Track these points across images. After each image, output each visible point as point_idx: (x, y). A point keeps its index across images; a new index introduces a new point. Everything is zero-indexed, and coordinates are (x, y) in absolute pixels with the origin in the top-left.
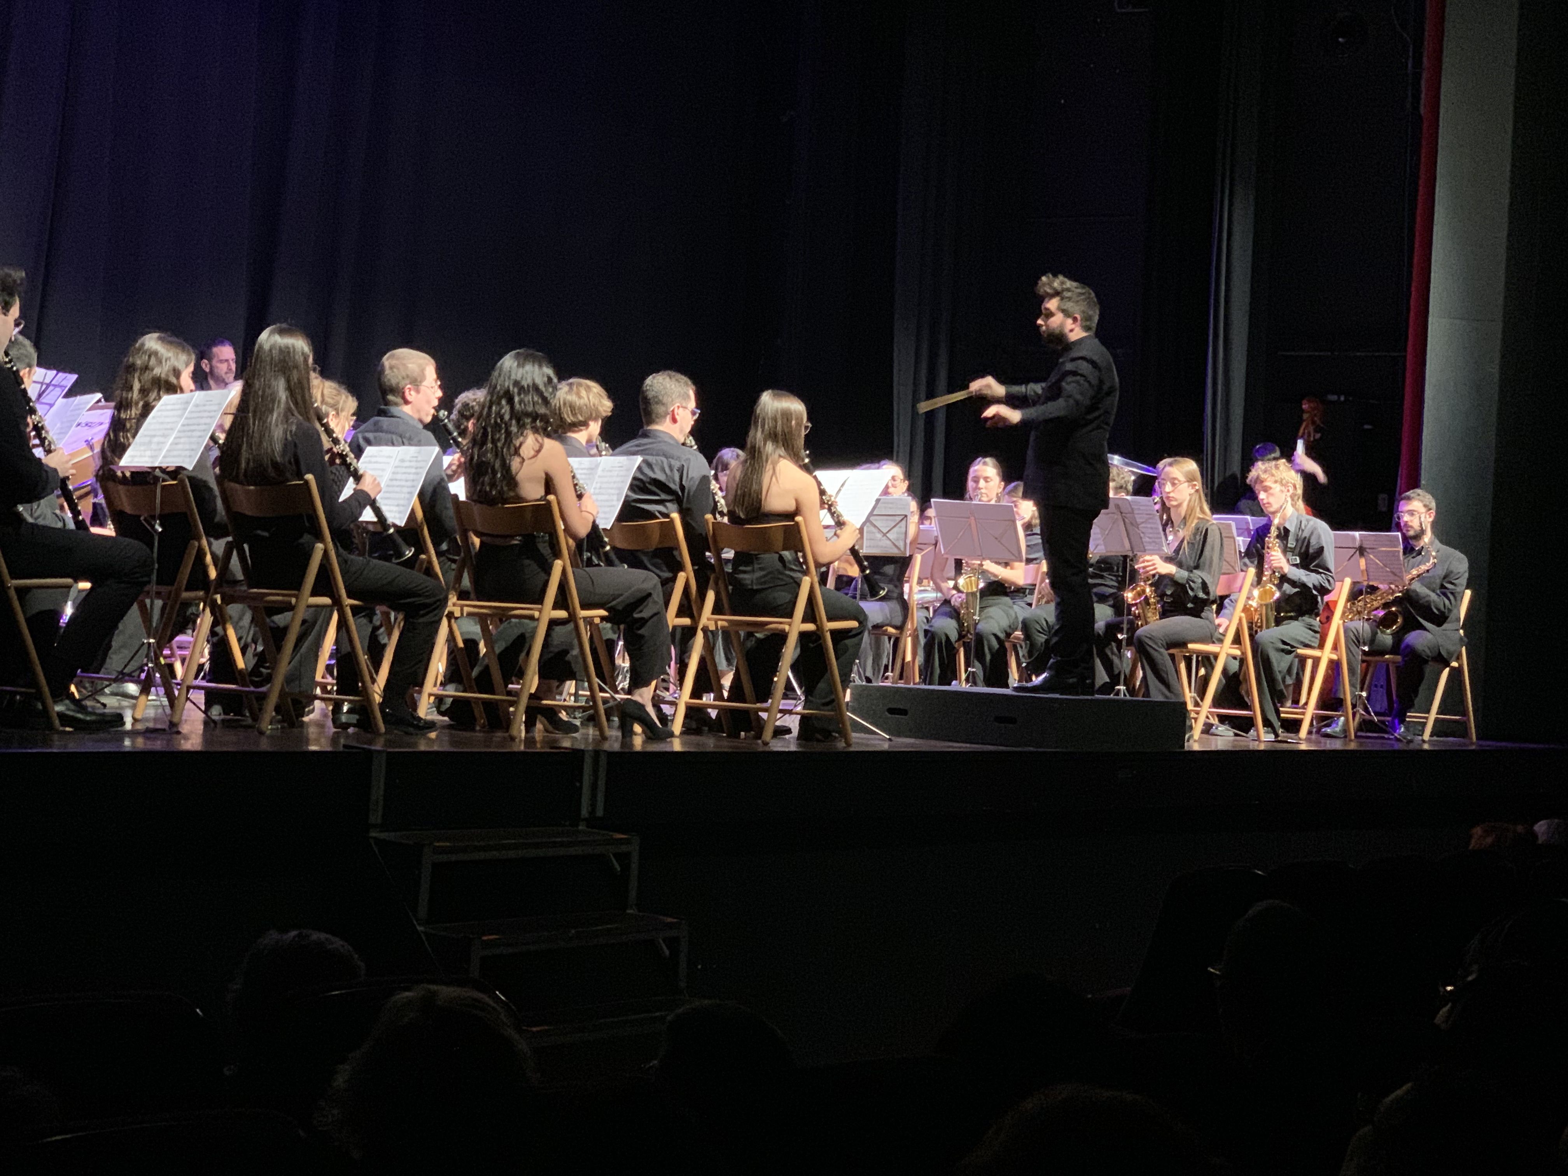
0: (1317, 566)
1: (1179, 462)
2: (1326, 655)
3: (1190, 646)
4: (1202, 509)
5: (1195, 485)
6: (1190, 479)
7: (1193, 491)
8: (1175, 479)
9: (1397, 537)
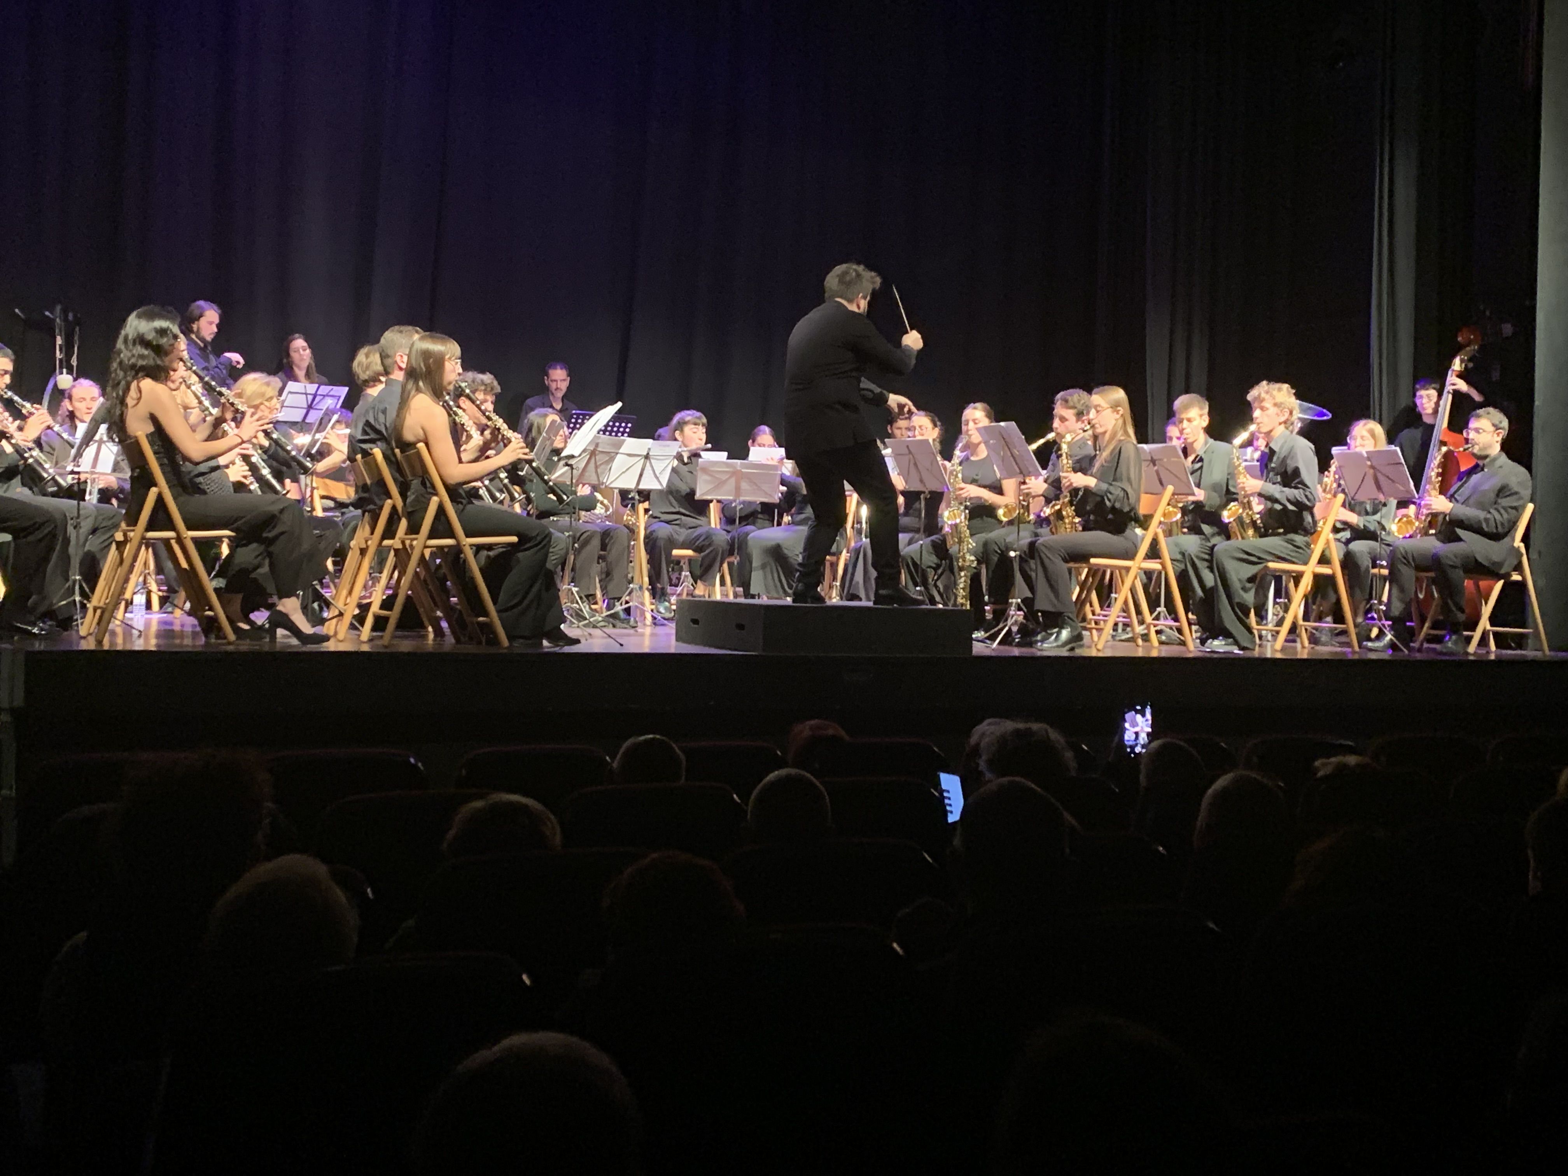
0: (1299, 483)
1: (1104, 390)
2: (1311, 570)
3: (1093, 561)
4: (1126, 432)
5: (1119, 410)
6: (1115, 406)
7: (1118, 416)
8: (1099, 406)
9: (1396, 451)
